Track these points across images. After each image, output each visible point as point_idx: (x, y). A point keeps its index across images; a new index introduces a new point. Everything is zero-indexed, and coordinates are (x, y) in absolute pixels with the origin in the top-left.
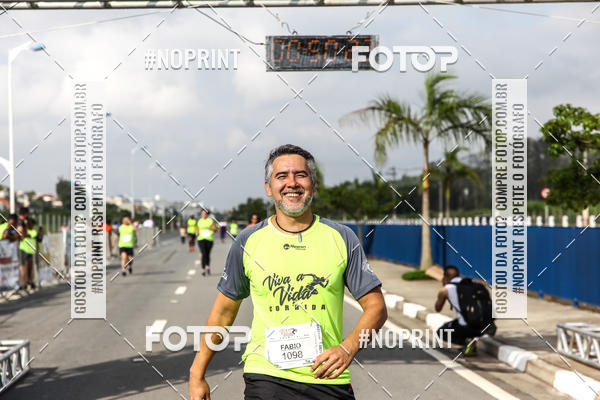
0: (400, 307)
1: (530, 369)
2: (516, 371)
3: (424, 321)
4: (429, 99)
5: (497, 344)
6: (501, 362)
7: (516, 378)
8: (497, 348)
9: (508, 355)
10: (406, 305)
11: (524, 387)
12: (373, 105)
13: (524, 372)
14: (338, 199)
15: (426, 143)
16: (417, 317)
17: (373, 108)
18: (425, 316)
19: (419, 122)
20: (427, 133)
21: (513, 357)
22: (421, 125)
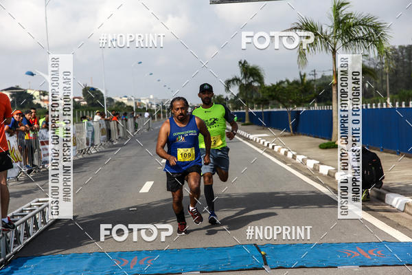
0: (317, 168)
1: (407, 209)
2: (398, 211)
3: (334, 177)
4: (335, 20)
5: (385, 192)
6: (388, 205)
7: (397, 216)
8: (384, 195)
9: (393, 200)
10: (321, 167)
11: (402, 222)
12: (296, 26)
13: (404, 211)
14: (274, 94)
15: (334, 52)
16: (328, 174)
17: (296, 28)
18: (334, 173)
19: (329, 37)
20: (335, 44)
21: (396, 201)
22: (330, 39)
